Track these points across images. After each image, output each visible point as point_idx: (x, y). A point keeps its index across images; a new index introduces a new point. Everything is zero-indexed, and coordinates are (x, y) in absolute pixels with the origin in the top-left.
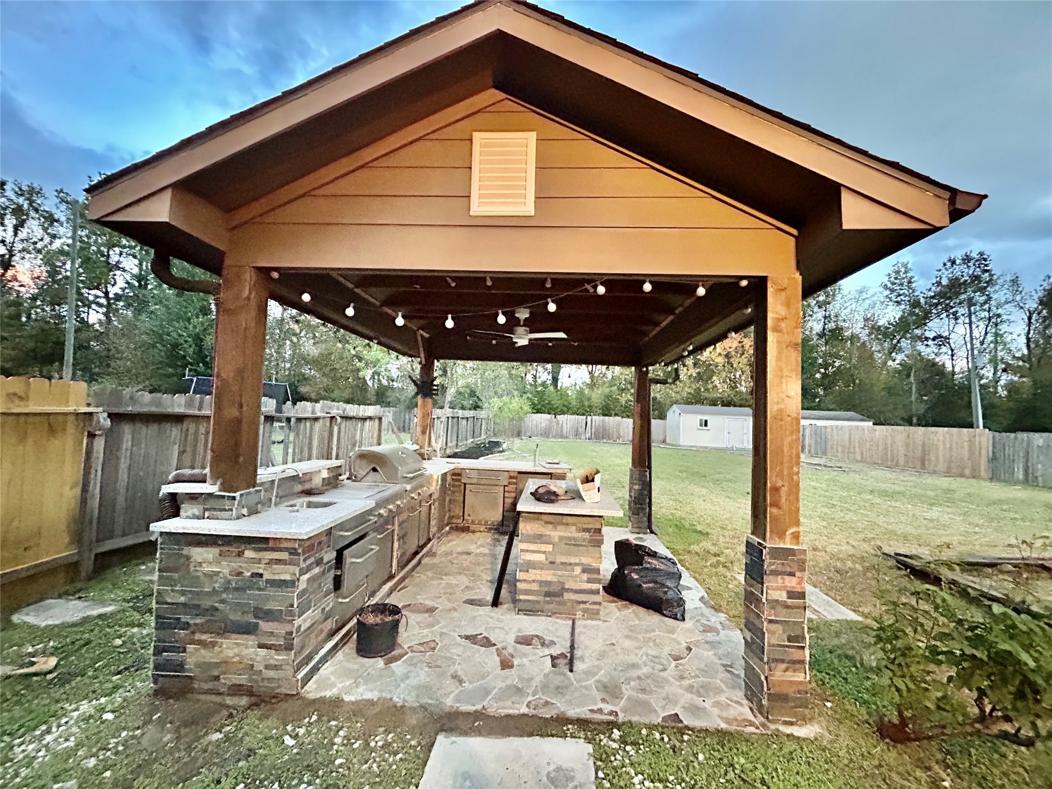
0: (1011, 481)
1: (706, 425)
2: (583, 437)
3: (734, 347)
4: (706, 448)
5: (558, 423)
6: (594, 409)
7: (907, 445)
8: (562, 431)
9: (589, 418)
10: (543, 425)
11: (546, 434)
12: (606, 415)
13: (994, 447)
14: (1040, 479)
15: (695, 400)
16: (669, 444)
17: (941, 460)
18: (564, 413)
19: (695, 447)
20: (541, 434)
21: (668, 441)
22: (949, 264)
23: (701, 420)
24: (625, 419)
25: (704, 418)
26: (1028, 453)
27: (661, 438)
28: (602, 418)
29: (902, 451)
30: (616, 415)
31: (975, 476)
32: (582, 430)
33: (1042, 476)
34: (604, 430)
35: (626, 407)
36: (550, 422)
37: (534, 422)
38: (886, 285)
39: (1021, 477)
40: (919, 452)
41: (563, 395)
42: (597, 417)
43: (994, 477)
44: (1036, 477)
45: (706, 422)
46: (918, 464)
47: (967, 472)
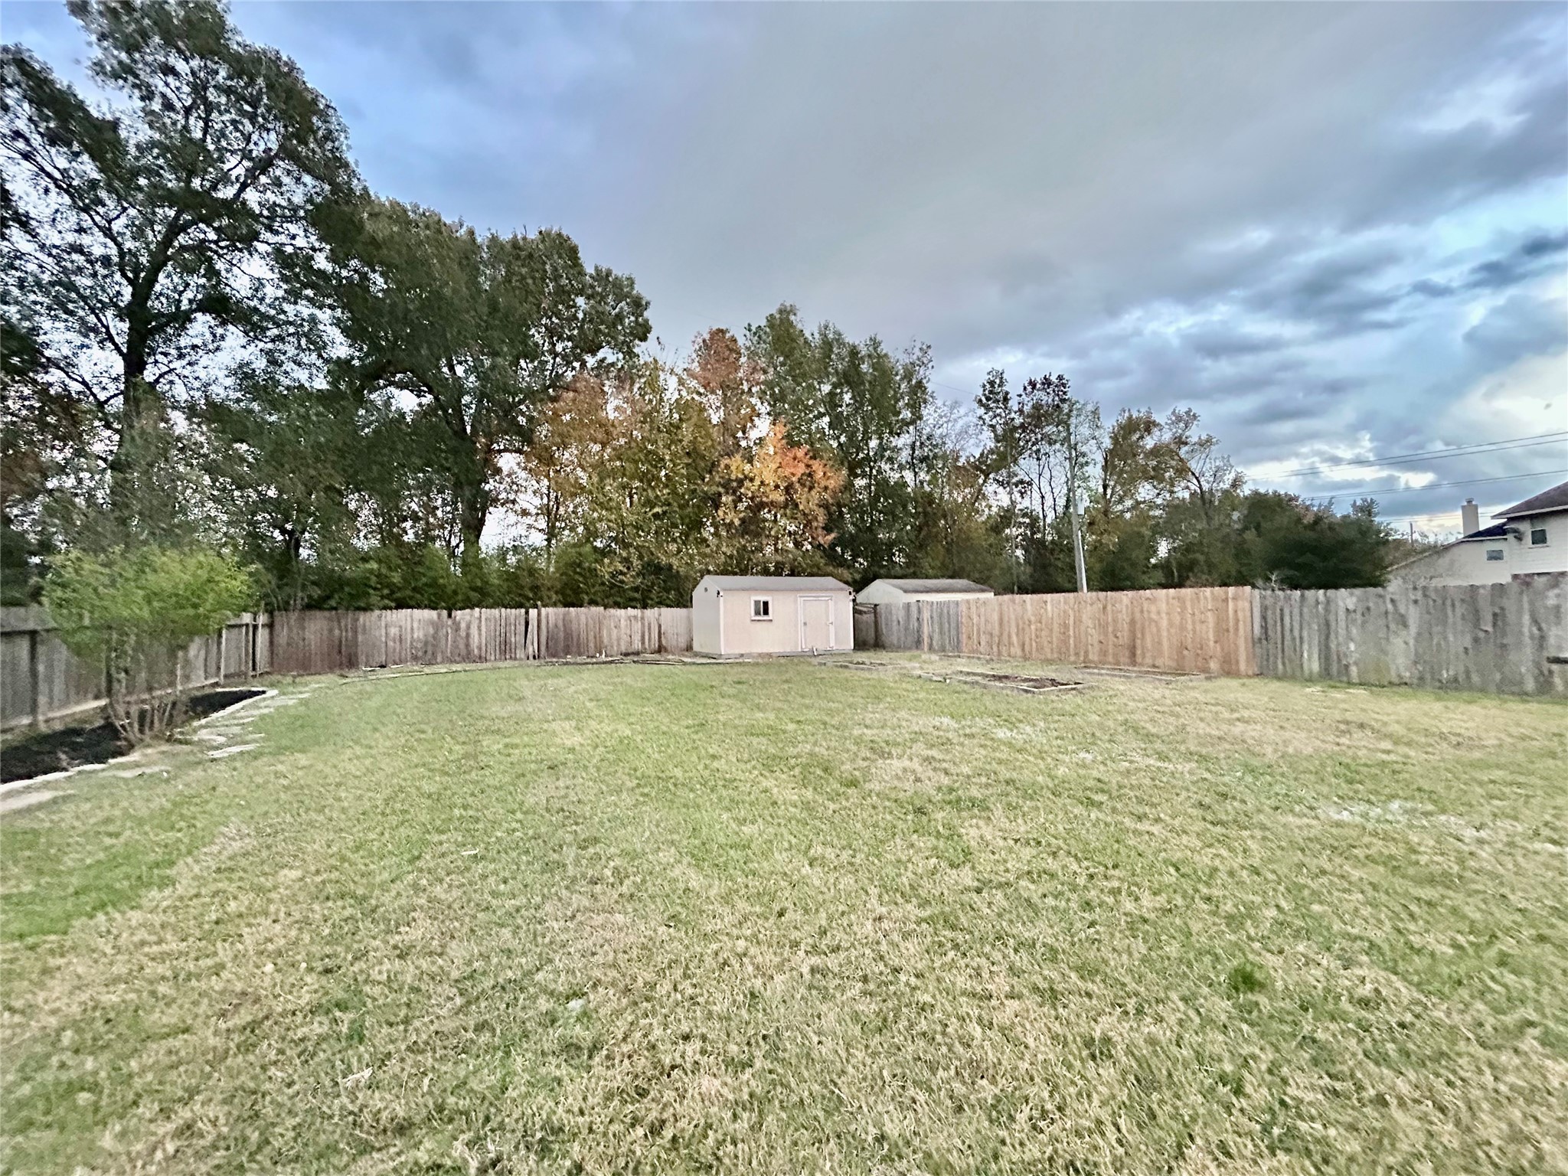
0: (1295, 675)
1: (766, 612)
2: (520, 654)
3: (799, 475)
4: (770, 655)
5: (457, 629)
6: (544, 593)
7: (1102, 627)
8: (467, 645)
9: (533, 612)
10: (419, 634)
11: (427, 654)
12: (573, 605)
13: (1264, 618)
14: (1354, 670)
15: (738, 566)
16: (696, 655)
17: (1165, 644)
18: (469, 605)
19: (749, 655)
20: (415, 658)
21: (696, 647)
22: (1029, 388)
23: (757, 603)
24: (612, 611)
25: (762, 598)
26: (1328, 624)
27: (683, 642)
28: (562, 610)
29: (1094, 636)
30: (593, 602)
31: (1229, 670)
32: (516, 639)
33: (1356, 663)
34: (568, 635)
35: (612, 586)
36: (437, 626)
37: (393, 631)
38: (980, 401)
39: (1316, 667)
40: (1124, 637)
41: (472, 563)
42: (550, 610)
43: (1265, 671)
44: (1347, 667)
45: (766, 604)
46: (1124, 658)
47: (1213, 665)
